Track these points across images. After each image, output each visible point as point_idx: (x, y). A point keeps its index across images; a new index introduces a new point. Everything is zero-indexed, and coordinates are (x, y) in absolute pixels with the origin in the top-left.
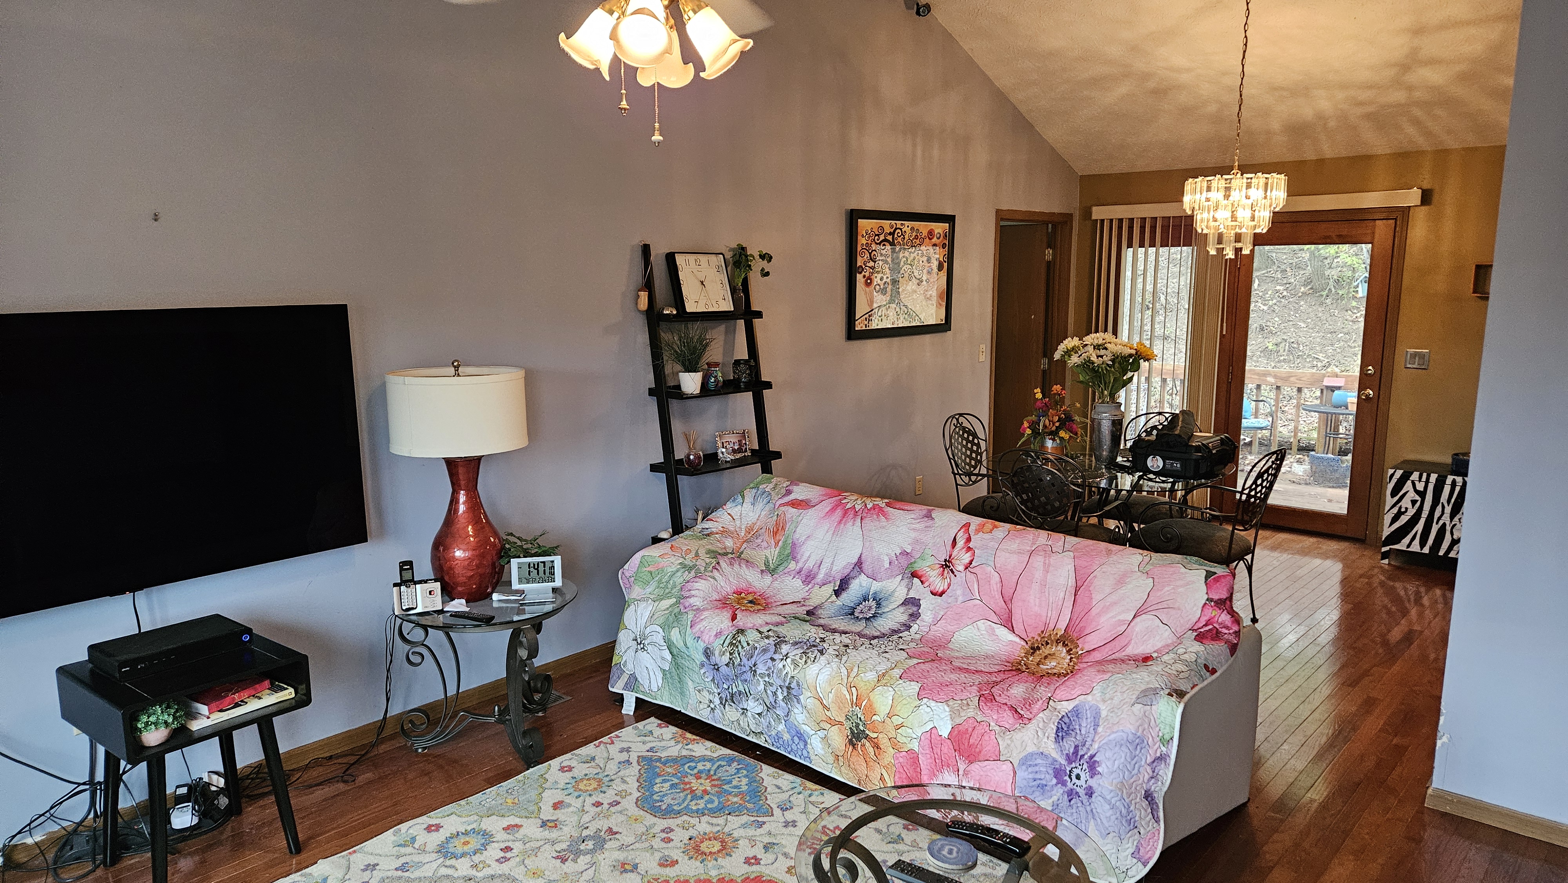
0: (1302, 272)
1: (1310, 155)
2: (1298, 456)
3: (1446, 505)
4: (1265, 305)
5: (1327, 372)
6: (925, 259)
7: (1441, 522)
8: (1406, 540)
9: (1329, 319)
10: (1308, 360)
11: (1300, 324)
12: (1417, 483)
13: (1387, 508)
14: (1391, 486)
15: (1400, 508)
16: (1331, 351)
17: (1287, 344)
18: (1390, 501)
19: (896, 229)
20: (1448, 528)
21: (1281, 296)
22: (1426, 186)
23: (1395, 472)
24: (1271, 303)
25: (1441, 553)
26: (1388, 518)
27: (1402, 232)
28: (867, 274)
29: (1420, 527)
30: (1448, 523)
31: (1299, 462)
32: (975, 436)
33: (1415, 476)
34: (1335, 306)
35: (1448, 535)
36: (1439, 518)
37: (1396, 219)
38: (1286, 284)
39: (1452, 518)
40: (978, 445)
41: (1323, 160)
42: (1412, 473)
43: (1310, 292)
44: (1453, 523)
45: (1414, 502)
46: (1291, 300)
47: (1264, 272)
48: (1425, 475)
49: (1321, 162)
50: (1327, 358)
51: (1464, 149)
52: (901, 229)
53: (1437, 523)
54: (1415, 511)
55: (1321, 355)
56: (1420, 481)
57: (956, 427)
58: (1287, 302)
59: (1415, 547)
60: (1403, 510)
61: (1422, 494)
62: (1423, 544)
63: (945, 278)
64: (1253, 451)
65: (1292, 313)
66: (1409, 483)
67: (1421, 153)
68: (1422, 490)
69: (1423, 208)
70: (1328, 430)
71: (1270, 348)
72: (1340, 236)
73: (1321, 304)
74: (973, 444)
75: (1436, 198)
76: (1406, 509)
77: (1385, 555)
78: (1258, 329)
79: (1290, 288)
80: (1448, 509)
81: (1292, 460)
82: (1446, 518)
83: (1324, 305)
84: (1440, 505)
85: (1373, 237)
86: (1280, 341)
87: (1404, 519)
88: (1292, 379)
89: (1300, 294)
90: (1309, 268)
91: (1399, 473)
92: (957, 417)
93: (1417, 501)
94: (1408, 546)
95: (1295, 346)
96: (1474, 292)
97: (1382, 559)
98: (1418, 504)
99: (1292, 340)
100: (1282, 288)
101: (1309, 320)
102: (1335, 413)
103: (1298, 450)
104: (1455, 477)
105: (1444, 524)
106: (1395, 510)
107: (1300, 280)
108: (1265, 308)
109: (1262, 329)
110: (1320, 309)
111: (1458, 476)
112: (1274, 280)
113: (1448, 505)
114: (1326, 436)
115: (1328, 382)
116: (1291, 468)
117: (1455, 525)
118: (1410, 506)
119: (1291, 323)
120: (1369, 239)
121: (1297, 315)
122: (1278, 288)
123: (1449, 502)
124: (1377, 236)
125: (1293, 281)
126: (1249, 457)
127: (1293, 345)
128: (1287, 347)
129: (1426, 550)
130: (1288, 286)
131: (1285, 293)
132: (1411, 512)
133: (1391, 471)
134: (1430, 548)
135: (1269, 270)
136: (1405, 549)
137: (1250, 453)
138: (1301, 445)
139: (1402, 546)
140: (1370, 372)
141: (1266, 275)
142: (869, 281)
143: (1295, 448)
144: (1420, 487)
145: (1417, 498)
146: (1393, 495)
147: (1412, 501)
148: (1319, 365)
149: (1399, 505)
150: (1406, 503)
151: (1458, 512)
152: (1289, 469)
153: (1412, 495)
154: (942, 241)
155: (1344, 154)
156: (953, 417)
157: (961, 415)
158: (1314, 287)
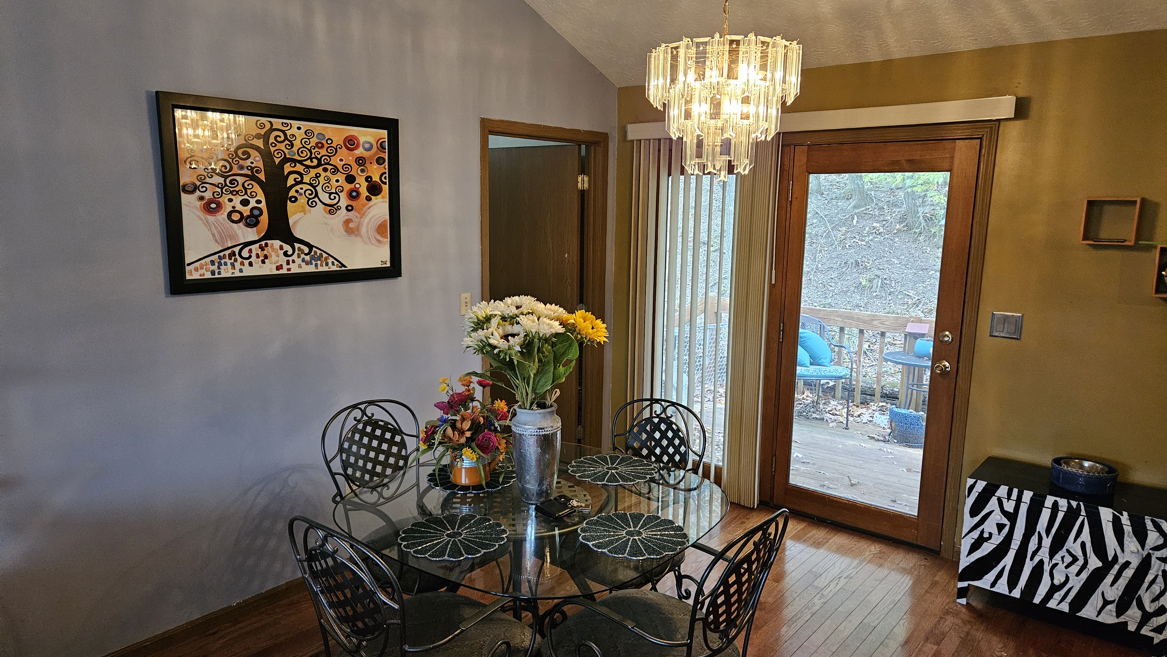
0: (898, 210)
1: (874, 56)
2: (881, 404)
3: (1044, 535)
4: (862, 241)
5: (911, 317)
6: (341, 177)
7: (1037, 559)
8: (990, 577)
9: (921, 256)
10: (900, 297)
11: (894, 260)
12: (1005, 501)
13: (965, 530)
14: (970, 501)
15: (982, 532)
16: (921, 288)
17: (880, 281)
18: (969, 522)
19: (272, 130)
20: (1047, 568)
21: (877, 233)
22: (1022, 94)
23: (976, 482)
24: (867, 239)
25: (1037, 600)
26: (966, 544)
27: (988, 156)
28: (208, 195)
29: (1008, 560)
30: (1046, 560)
31: (882, 410)
32: (397, 431)
33: (1002, 491)
34: (927, 243)
35: (1046, 578)
36: (1035, 553)
37: (981, 138)
38: (883, 221)
39: (1052, 554)
40: (402, 445)
41: (891, 61)
42: (998, 487)
43: (905, 229)
44: (1054, 562)
45: (1000, 527)
46: (887, 236)
47: (863, 209)
48: (1015, 491)
49: (887, 64)
50: (918, 296)
51: (1075, 41)
52: (283, 132)
53: (1032, 559)
54: (1002, 539)
55: (912, 292)
56: (1009, 498)
57: (359, 421)
58: (882, 238)
59: (1002, 587)
60: (986, 535)
61: (1012, 517)
62: (1012, 584)
63: (387, 205)
64: (836, 395)
65: (886, 249)
66: (994, 501)
67: (1015, 49)
68: (1012, 511)
69: (1018, 123)
70: (910, 382)
71: (863, 283)
72: (910, 161)
73: (915, 241)
74: (391, 442)
75: (1035, 109)
76: (991, 534)
77: (962, 593)
78: (854, 265)
79: (886, 225)
80: (1047, 542)
81: (874, 408)
82: (1044, 554)
83: (918, 242)
84: (1037, 533)
85: (952, 163)
86: (873, 277)
87: (987, 548)
88: (875, 323)
89: (895, 231)
90: (904, 206)
91: (981, 485)
92: (362, 407)
93: (1006, 525)
94: (993, 585)
95: (888, 282)
96: (1085, 238)
97: (958, 598)
98: (1006, 530)
99: (885, 277)
100: (878, 225)
101: (903, 257)
102: (917, 366)
103: (881, 396)
104: (1058, 499)
105: (1041, 562)
106: (976, 534)
107: (896, 217)
108: (864, 243)
109: (857, 264)
110: (913, 246)
111: (1061, 497)
112: (872, 217)
113: (1047, 537)
114: (908, 388)
115: (911, 328)
116: (872, 417)
117: (1056, 565)
118: (995, 531)
119: (885, 259)
120: (946, 165)
121: (891, 252)
122: (875, 225)
123: (1048, 532)
124: (956, 162)
125: (889, 218)
126: (832, 402)
127: (885, 281)
128: (880, 283)
129: (1016, 593)
130: (884, 223)
131: (881, 230)
132: (997, 539)
133: (970, 482)
134: (1022, 592)
135: (867, 207)
136: (988, 588)
137: (834, 397)
138: (885, 392)
139: (985, 583)
140: (946, 339)
141: (865, 212)
142: (213, 206)
143: (878, 395)
144: (1009, 507)
145: (1005, 521)
146: (973, 513)
147: (997, 524)
148: (910, 303)
149: (980, 529)
150: (990, 526)
151: (1061, 548)
152: (871, 419)
153: (997, 517)
154: (376, 153)
155: (917, 53)
156: (355, 407)
157: (371, 403)
158: (909, 225)
